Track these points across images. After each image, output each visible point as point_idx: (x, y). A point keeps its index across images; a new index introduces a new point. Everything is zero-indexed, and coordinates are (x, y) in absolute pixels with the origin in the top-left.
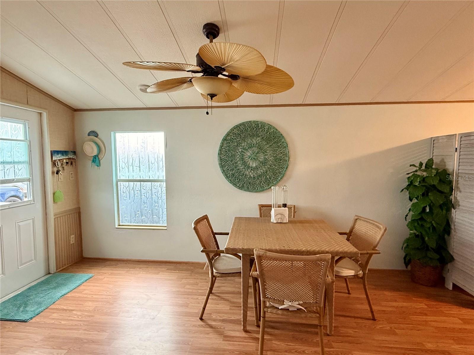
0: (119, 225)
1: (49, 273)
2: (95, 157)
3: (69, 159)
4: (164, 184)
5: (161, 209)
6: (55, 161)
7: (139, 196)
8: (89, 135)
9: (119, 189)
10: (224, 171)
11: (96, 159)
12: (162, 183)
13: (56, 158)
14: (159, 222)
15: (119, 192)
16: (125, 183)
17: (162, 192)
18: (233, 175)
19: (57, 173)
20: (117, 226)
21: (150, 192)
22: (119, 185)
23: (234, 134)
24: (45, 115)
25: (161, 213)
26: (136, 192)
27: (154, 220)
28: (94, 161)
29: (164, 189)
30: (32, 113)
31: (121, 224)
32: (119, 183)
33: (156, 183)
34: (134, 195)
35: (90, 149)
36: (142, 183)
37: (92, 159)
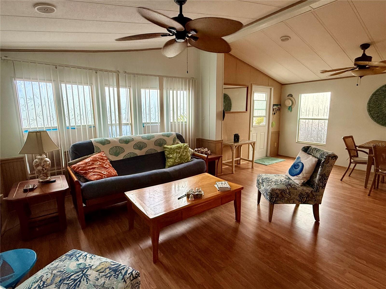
0: (298, 141)
1: (267, 156)
2: (290, 107)
3: (278, 108)
4: (327, 121)
5: (323, 135)
6: (274, 109)
7: (311, 127)
8: (288, 96)
9: (300, 123)
10: (371, 114)
11: (290, 108)
12: (326, 121)
13: (275, 107)
14: (321, 142)
15: (300, 125)
16: (303, 120)
17: (325, 125)
18: (378, 116)
19: (274, 114)
20: (297, 142)
21: (317, 125)
22: (300, 121)
23: (382, 90)
24: (273, 89)
25: (323, 137)
26: (309, 125)
27: (318, 141)
28: (289, 109)
29: (326, 124)
30: (268, 89)
31: (299, 141)
32: (300, 120)
33: (321, 121)
34: (308, 126)
35: (288, 103)
36: (313, 120)
37: (288, 108)
